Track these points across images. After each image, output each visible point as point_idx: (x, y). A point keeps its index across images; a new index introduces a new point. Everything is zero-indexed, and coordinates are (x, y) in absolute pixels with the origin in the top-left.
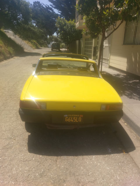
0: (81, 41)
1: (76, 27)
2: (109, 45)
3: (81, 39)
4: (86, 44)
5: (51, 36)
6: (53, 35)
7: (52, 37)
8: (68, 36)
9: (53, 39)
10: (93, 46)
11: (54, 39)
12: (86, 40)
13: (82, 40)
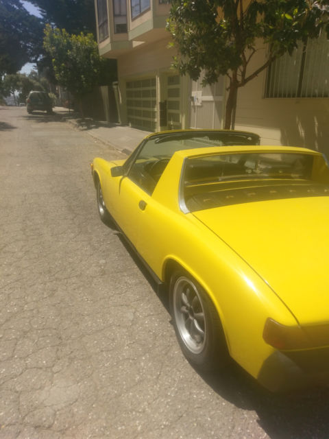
0: (115, 87)
1: (101, 53)
2: (214, 98)
3: (114, 83)
4: (129, 94)
5: (12, 75)
6: (18, 73)
7: (15, 77)
8: (82, 76)
9: (18, 83)
10: (159, 101)
11: (21, 83)
12: (129, 85)
13: (117, 84)
